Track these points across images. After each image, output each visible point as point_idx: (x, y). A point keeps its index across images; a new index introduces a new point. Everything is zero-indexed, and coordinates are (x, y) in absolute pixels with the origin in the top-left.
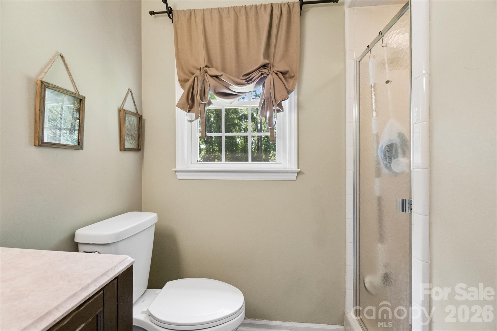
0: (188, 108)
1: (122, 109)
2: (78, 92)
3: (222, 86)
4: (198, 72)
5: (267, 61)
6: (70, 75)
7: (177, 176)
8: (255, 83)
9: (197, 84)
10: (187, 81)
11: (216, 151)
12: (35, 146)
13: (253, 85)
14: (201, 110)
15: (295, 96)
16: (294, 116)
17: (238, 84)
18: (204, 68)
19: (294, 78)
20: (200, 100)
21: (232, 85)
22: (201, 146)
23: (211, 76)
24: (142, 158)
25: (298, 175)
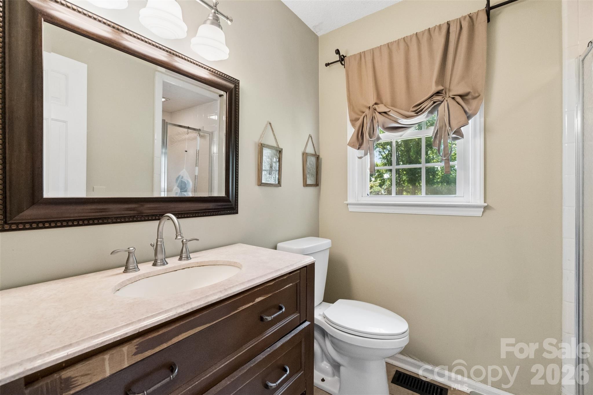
0: (358, 146)
1: (305, 152)
2: (279, 146)
3: (391, 121)
4: (367, 111)
5: (440, 88)
6: (274, 135)
7: (348, 208)
8: (426, 113)
9: (366, 123)
10: (357, 119)
11: (404, 181)
12: (258, 185)
13: (424, 115)
14: (370, 147)
15: (480, 118)
16: (480, 141)
17: (407, 117)
18: (373, 106)
19: (480, 97)
20: (369, 137)
21: (400, 119)
22: (384, 176)
23: (380, 113)
24: (319, 191)
25: (484, 210)
